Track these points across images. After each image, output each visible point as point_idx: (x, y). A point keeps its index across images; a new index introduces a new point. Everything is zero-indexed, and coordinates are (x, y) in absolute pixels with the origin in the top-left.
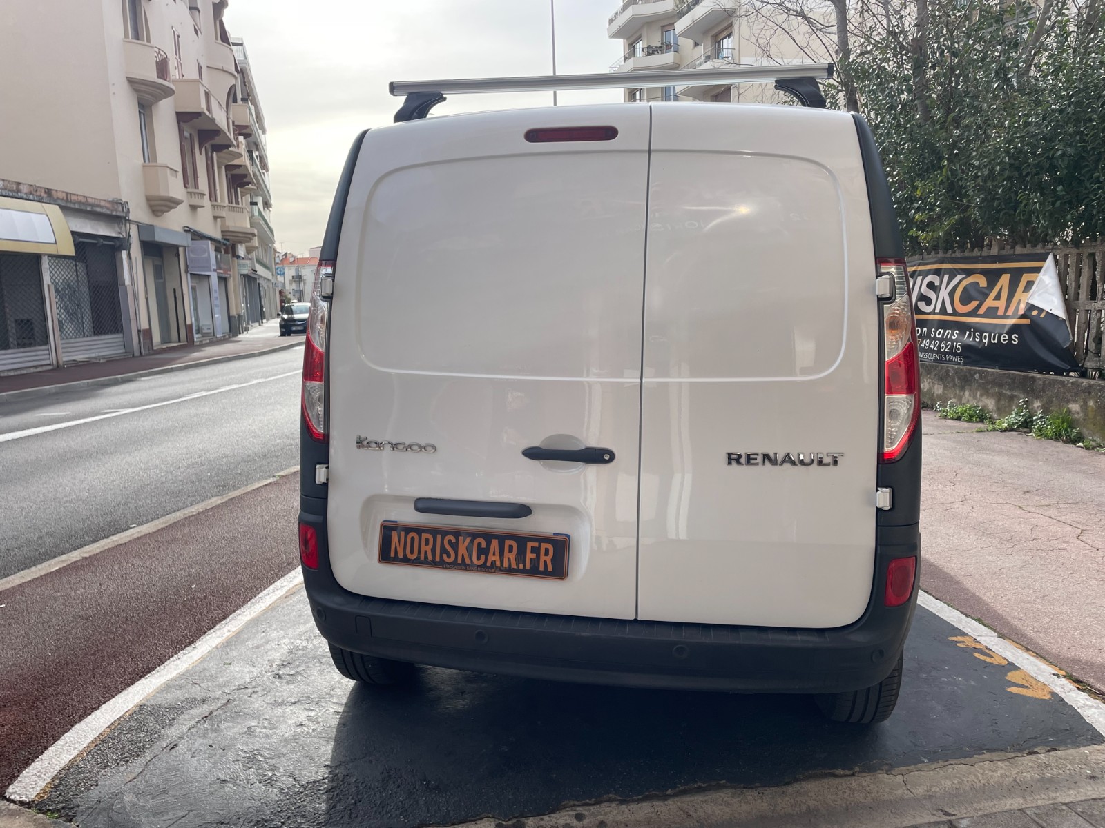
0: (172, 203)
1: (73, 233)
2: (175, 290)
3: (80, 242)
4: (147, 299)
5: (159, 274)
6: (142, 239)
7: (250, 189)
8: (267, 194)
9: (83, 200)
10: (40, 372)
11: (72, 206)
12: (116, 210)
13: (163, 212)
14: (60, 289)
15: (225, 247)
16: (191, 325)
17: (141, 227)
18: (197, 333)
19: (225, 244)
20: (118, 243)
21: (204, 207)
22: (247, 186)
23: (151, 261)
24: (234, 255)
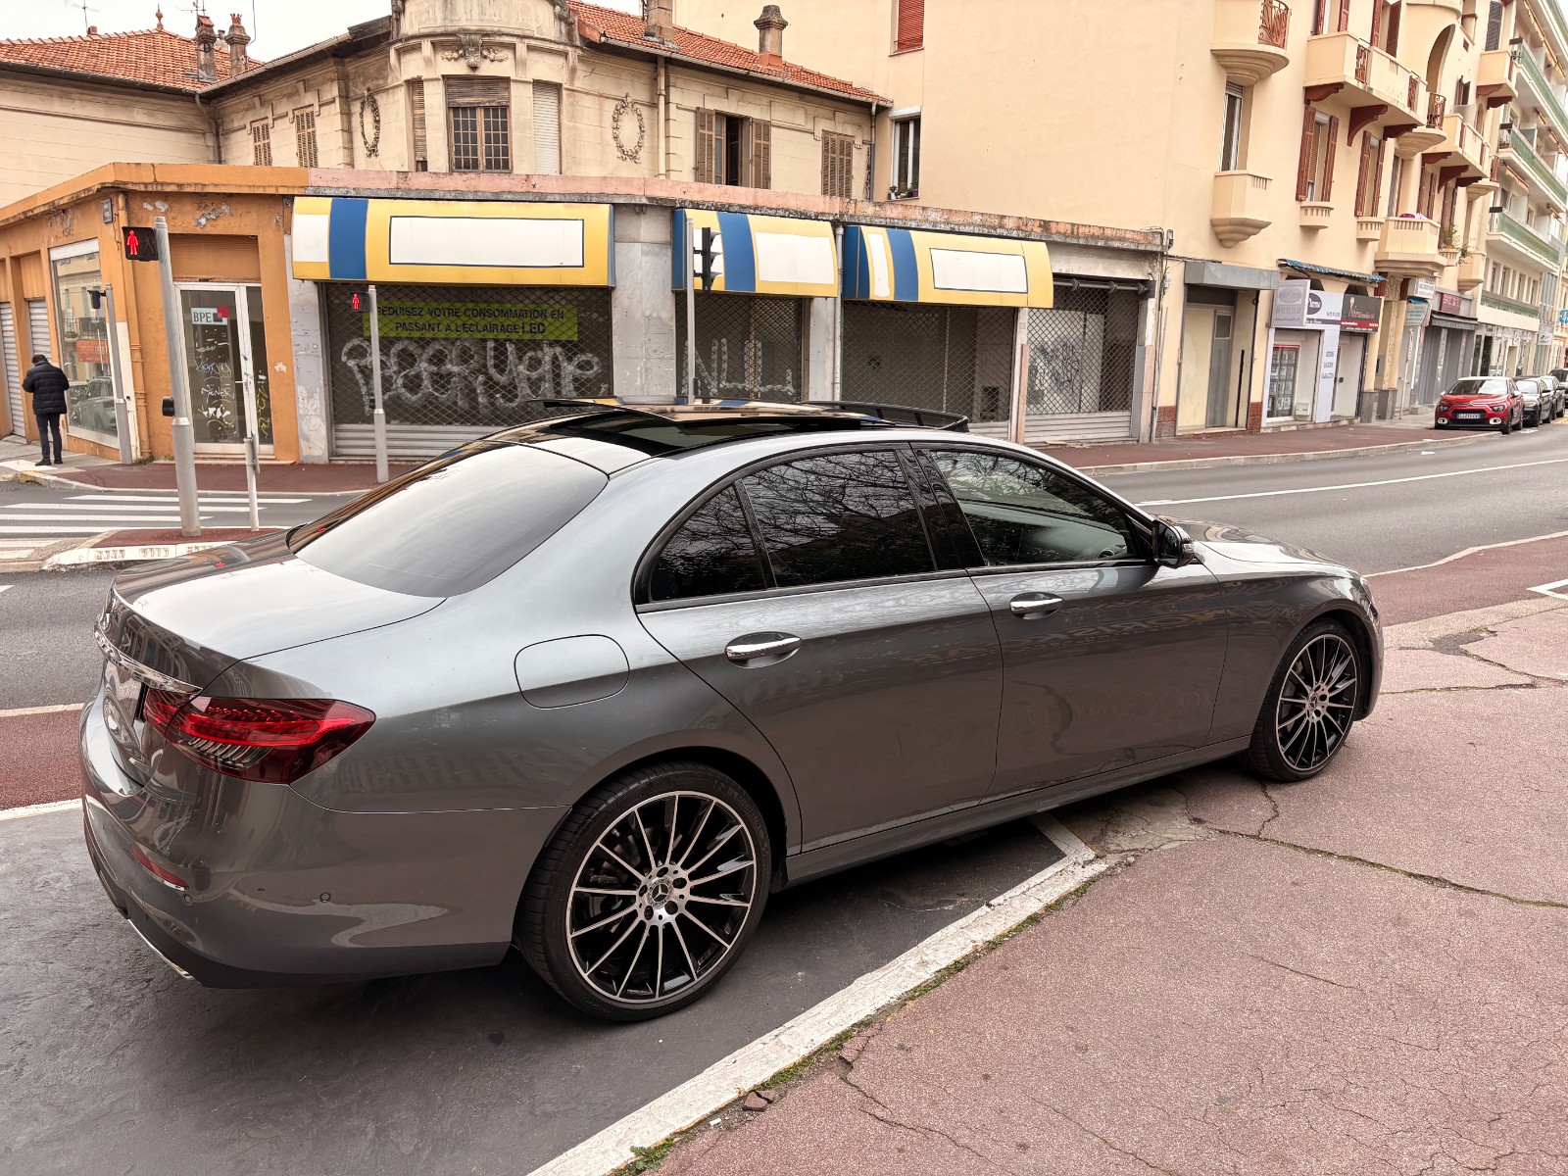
2: (1243, 352)
4: (1180, 365)
5: (1224, 327)
6: (1189, 281)
7: (1487, 189)
9: (1097, 232)
11: (1075, 241)
12: (1148, 243)
13: (1237, 241)
14: (1047, 349)
15: (1376, 286)
16: (1259, 406)
17: (1188, 263)
19: (1374, 281)
20: (1142, 288)
21: (1327, 227)
23: (1212, 311)
24: (1404, 295)
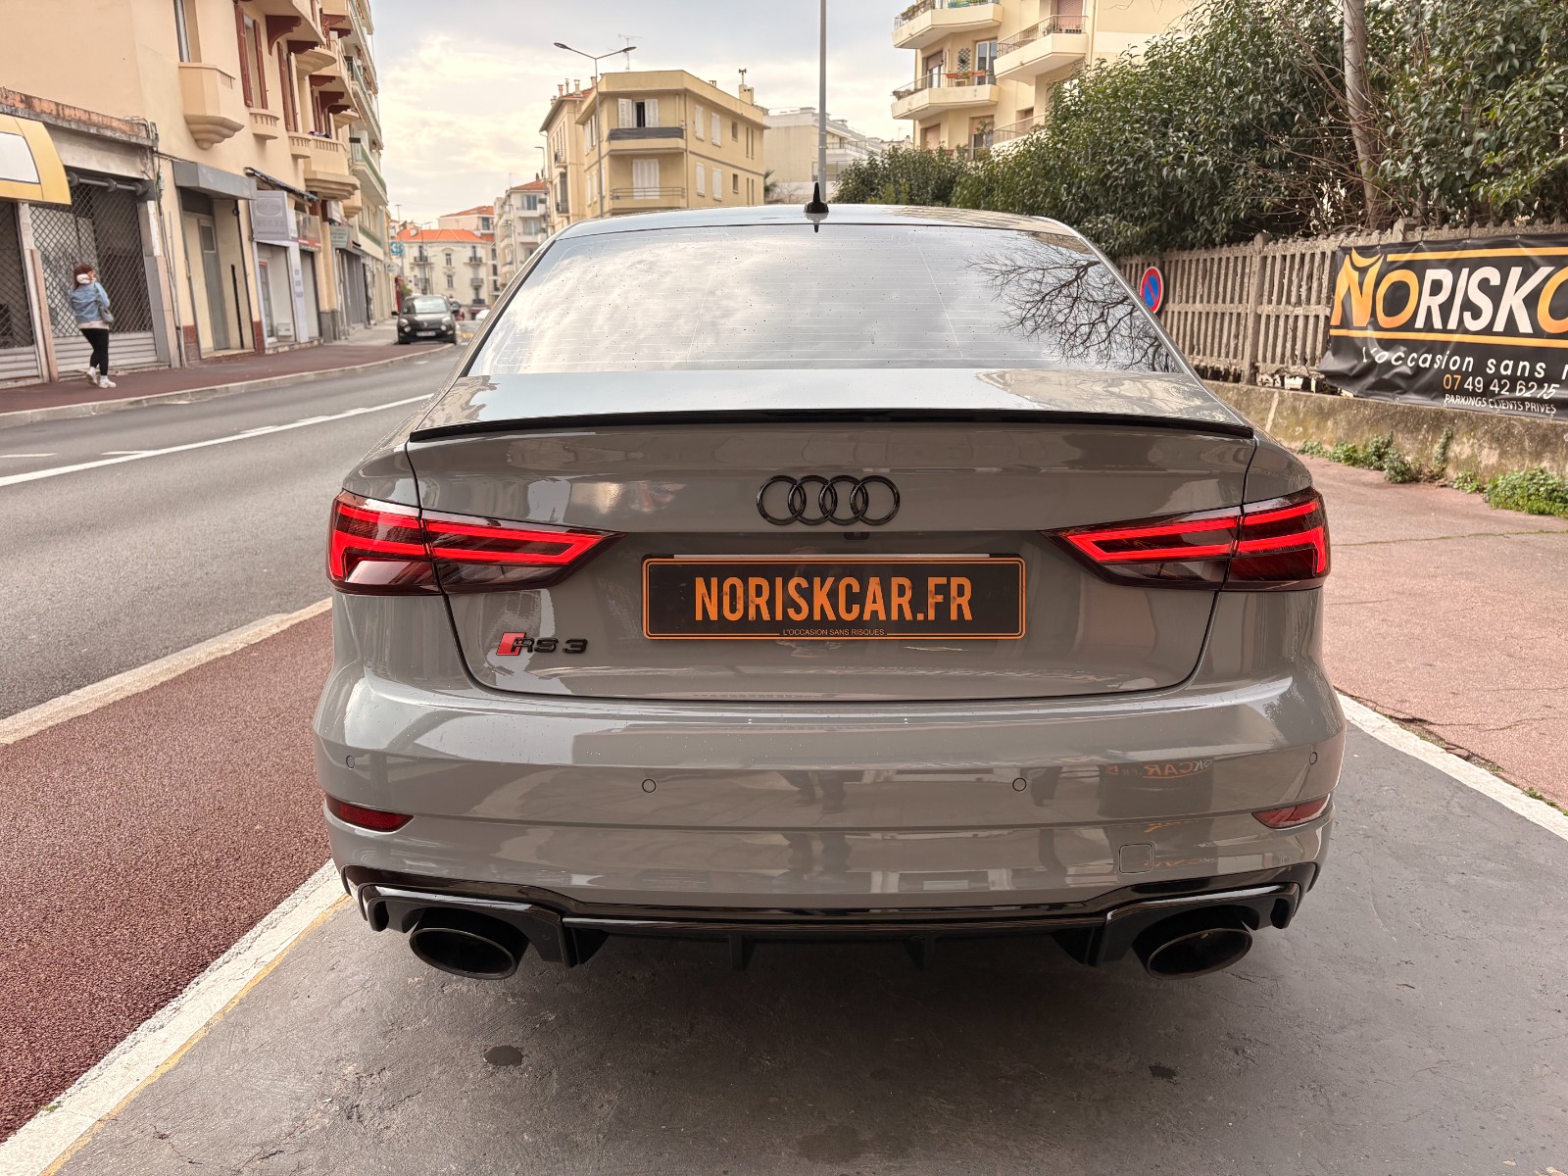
0: (224, 129)
1: (68, 169)
2: (233, 267)
3: (81, 184)
4: (189, 279)
5: (208, 238)
6: (180, 184)
7: (351, 118)
8: (376, 129)
9: (85, 117)
10: (22, 387)
11: (66, 125)
12: (137, 136)
13: (212, 142)
14: (51, 258)
15: (311, 205)
16: (259, 324)
17: (175, 163)
18: (269, 336)
19: (310, 200)
20: (140, 189)
21: (276, 138)
22: (344, 112)
23: (195, 220)
24: (326, 218)
